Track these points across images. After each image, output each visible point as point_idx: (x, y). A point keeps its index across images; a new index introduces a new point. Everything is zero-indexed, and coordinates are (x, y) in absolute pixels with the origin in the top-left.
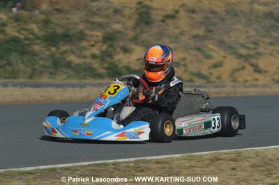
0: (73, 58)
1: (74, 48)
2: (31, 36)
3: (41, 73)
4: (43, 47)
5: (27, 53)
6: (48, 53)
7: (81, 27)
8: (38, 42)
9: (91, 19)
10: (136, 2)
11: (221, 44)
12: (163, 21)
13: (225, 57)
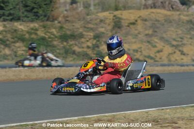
0: (76, 49)
1: (77, 43)
2: (52, 36)
4: (59, 42)
5: (50, 46)
6: (62, 45)
7: (81, 30)
8: (56, 39)
9: (87, 26)
10: (112, 15)
11: (162, 39)
12: (128, 26)
13: (164, 46)
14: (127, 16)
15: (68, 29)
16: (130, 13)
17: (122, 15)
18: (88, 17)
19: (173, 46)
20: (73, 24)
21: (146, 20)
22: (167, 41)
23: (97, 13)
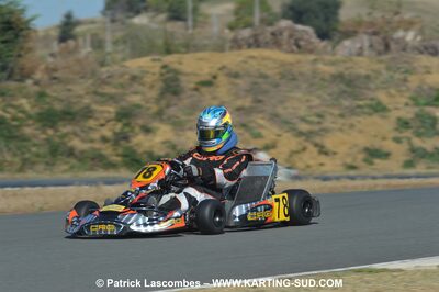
0: (76, 143)
1: (77, 129)
2: (20, 115)
3: (34, 163)
4: (36, 129)
5: (15, 138)
6: (44, 136)
7: (86, 101)
8: (30, 122)
9: (100, 90)
10: (159, 64)
11: (274, 117)
12: (196, 89)
13: (279, 136)
14: (193, 66)
15: (57, 99)
16: (201, 59)
17: (180, 63)
18: (104, 69)
19: (300, 134)
20: (69, 87)
21: (236, 76)
22: (287, 122)
23: (124, 60)
